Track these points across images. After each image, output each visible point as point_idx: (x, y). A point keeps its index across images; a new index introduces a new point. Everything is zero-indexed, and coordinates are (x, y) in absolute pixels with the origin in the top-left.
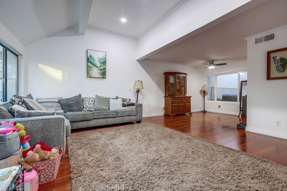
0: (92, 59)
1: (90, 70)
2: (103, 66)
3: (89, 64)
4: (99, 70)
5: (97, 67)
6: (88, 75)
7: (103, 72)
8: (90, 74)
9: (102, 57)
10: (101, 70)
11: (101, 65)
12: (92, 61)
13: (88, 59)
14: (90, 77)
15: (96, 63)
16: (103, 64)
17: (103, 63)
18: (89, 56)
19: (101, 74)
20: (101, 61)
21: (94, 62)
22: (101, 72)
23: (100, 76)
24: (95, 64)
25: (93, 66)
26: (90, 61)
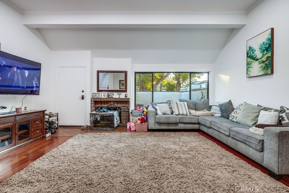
0: (251, 52)
1: (249, 67)
2: (266, 54)
3: (249, 59)
4: (260, 63)
5: (257, 60)
6: (247, 75)
7: (266, 64)
8: (249, 73)
9: (264, 41)
10: (263, 62)
11: (263, 54)
12: (251, 54)
13: (247, 54)
14: (250, 77)
15: (256, 55)
16: (265, 52)
17: (266, 49)
18: (248, 49)
19: (264, 69)
20: (263, 48)
21: (254, 54)
22: (264, 65)
23: (262, 73)
24: (255, 57)
25: (252, 60)
26: (249, 55)
